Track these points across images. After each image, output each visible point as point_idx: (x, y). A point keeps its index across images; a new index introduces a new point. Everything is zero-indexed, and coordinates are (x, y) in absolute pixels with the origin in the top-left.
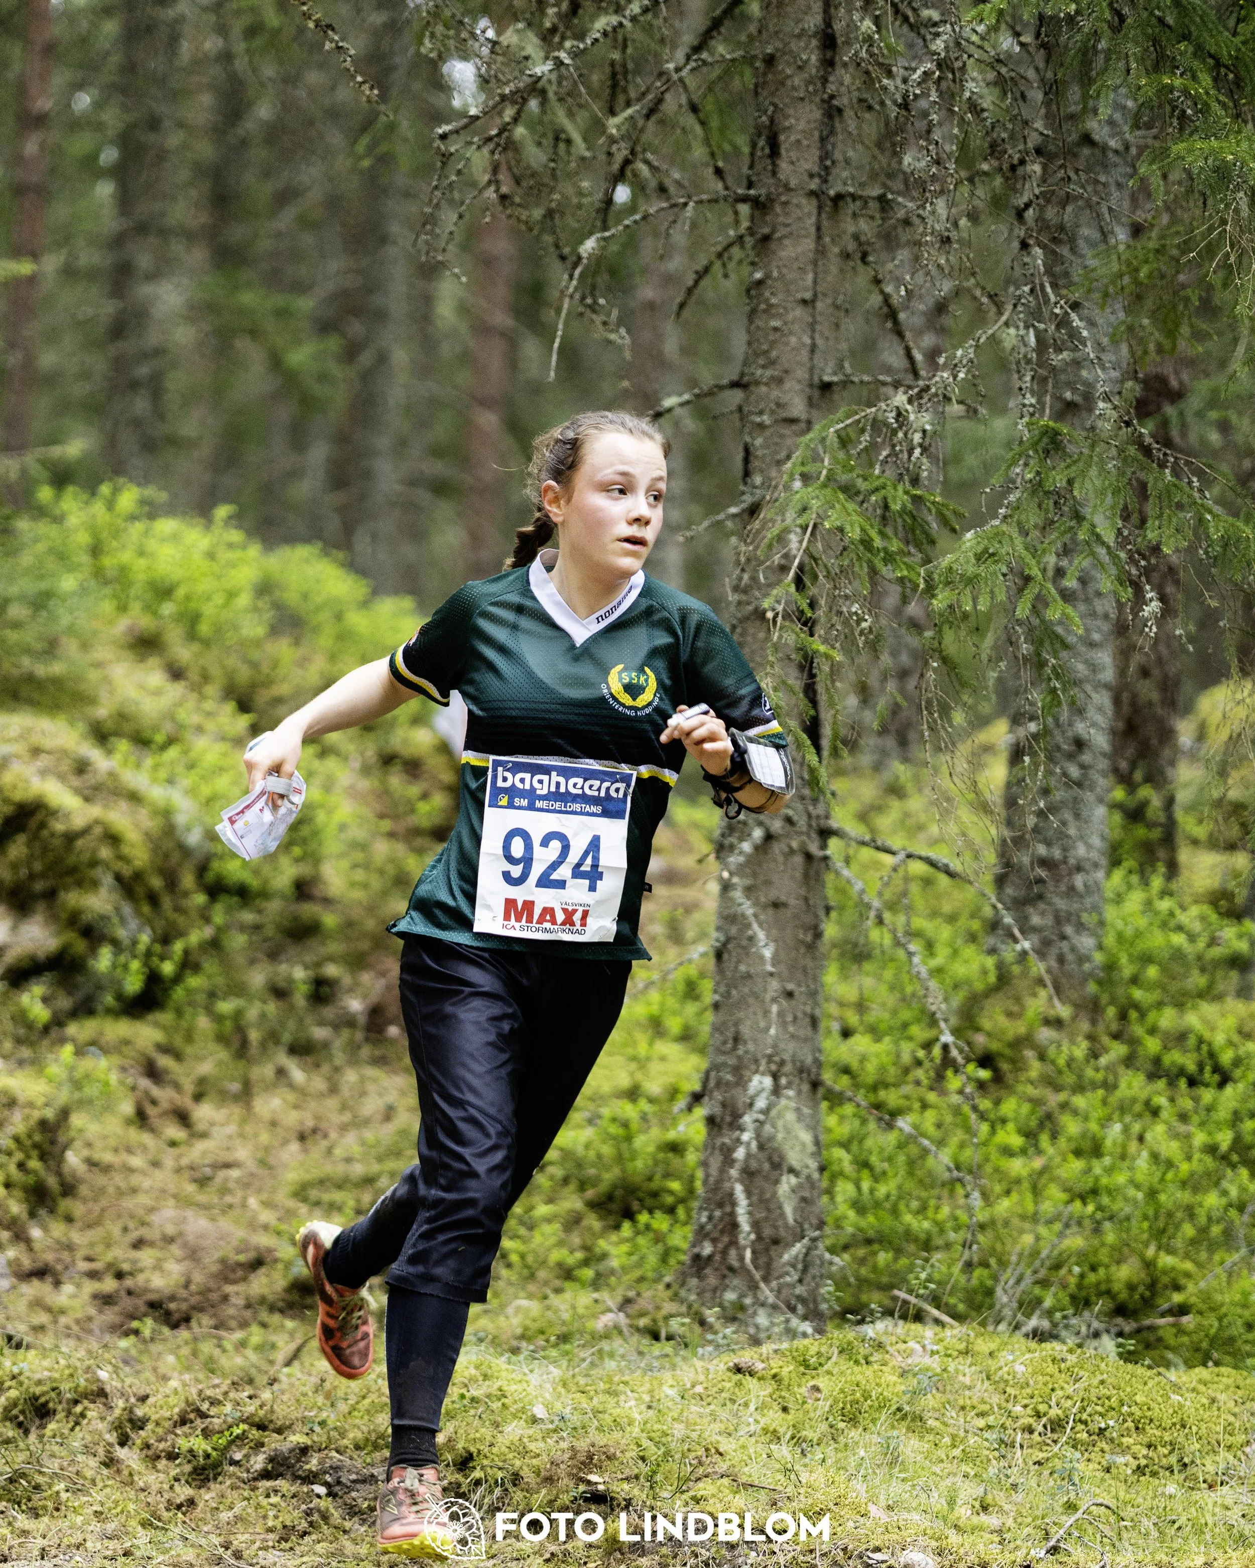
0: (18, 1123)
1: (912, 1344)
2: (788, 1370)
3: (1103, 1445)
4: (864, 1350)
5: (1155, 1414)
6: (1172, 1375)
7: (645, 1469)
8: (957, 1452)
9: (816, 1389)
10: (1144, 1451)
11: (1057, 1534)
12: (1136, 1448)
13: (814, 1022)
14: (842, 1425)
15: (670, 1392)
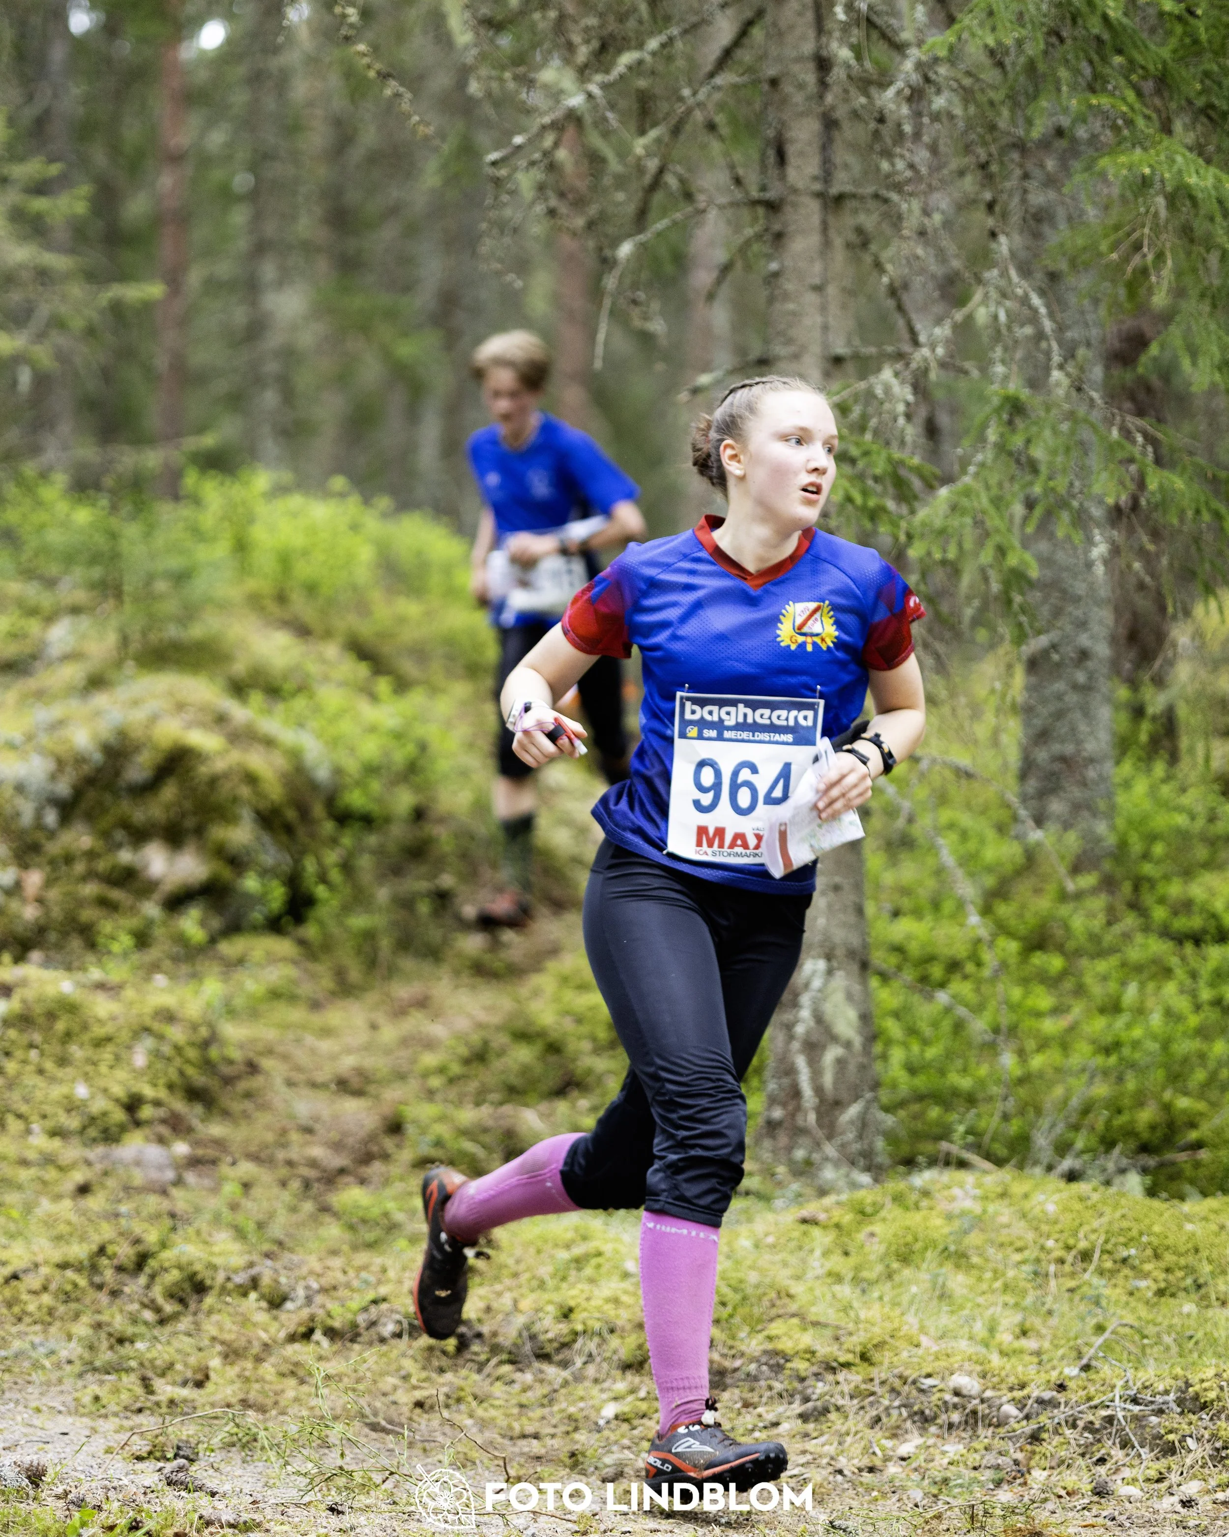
0: (176, 1034)
1: (956, 1191)
2: (847, 1218)
3: (1126, 1271)
4: (914, 1197)
5: (1170, 1241)
6: (1187, 1207)
7: (725, 1313)
8: (998, 1284)
9: (872, 1235)
10: (1162, 1276)
11: (1089, 1352)
12: (1156, 1274)
13: (860, 911)
14: (895, 1265)
15: (744, 1243)
